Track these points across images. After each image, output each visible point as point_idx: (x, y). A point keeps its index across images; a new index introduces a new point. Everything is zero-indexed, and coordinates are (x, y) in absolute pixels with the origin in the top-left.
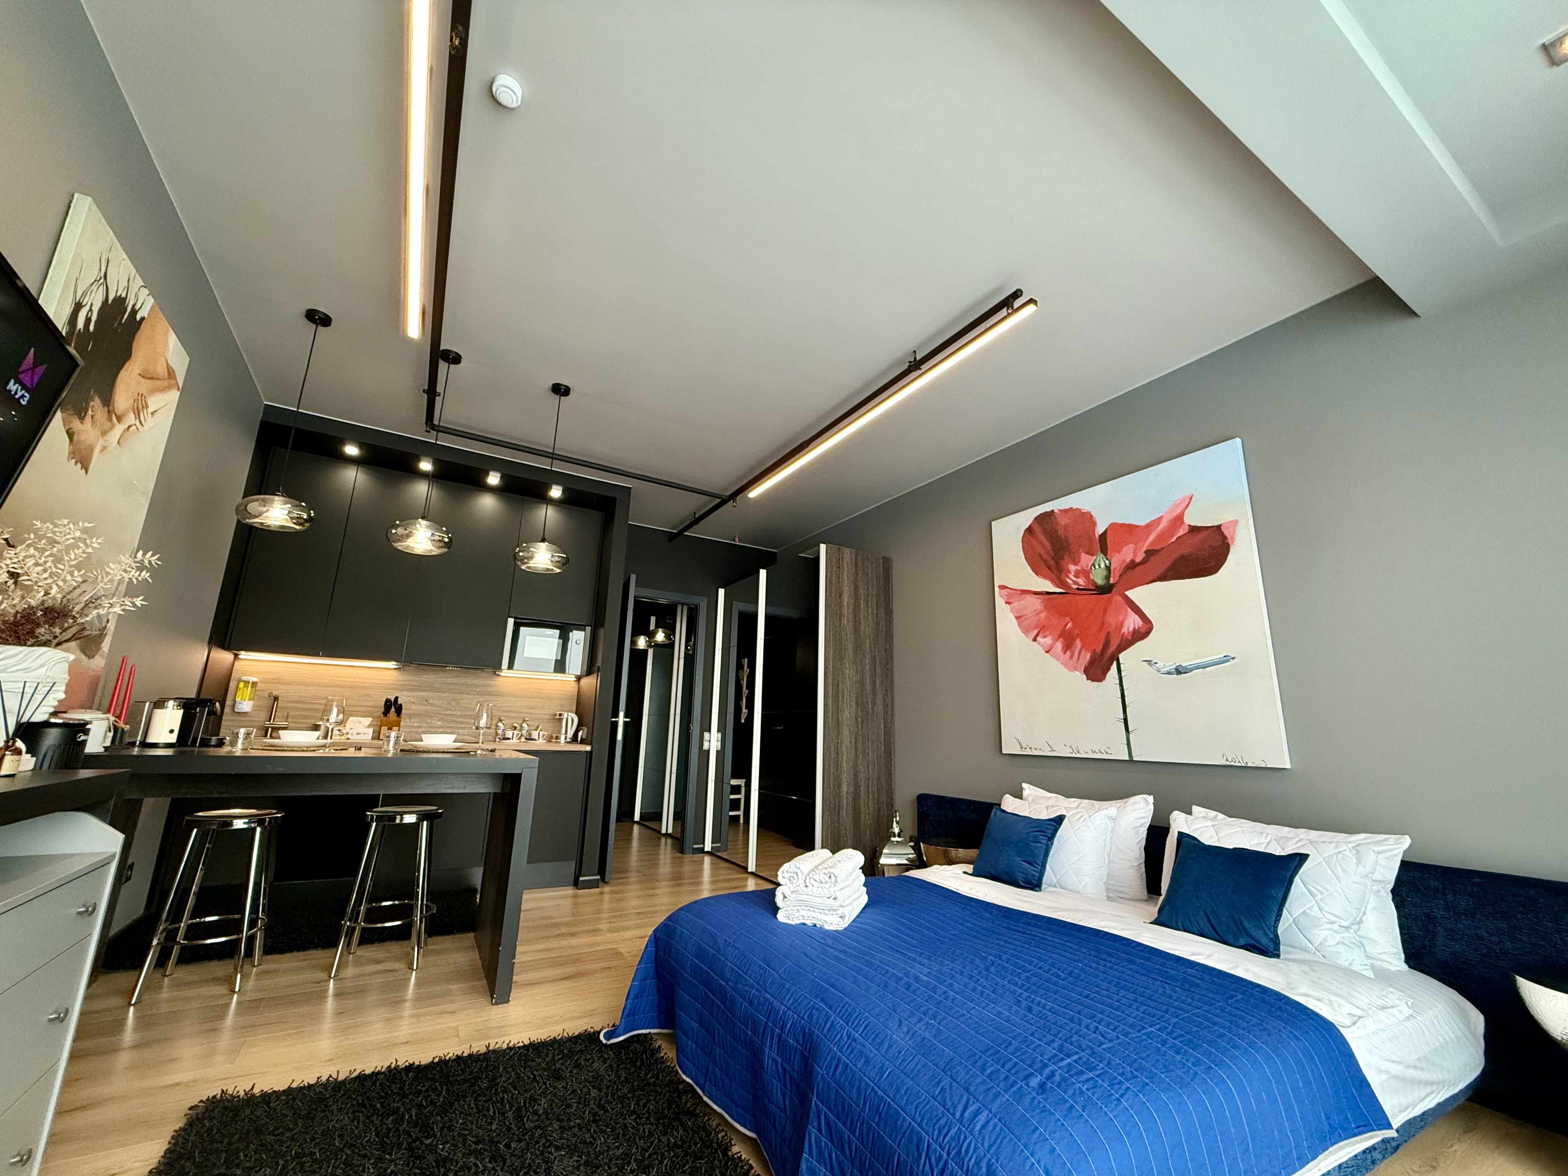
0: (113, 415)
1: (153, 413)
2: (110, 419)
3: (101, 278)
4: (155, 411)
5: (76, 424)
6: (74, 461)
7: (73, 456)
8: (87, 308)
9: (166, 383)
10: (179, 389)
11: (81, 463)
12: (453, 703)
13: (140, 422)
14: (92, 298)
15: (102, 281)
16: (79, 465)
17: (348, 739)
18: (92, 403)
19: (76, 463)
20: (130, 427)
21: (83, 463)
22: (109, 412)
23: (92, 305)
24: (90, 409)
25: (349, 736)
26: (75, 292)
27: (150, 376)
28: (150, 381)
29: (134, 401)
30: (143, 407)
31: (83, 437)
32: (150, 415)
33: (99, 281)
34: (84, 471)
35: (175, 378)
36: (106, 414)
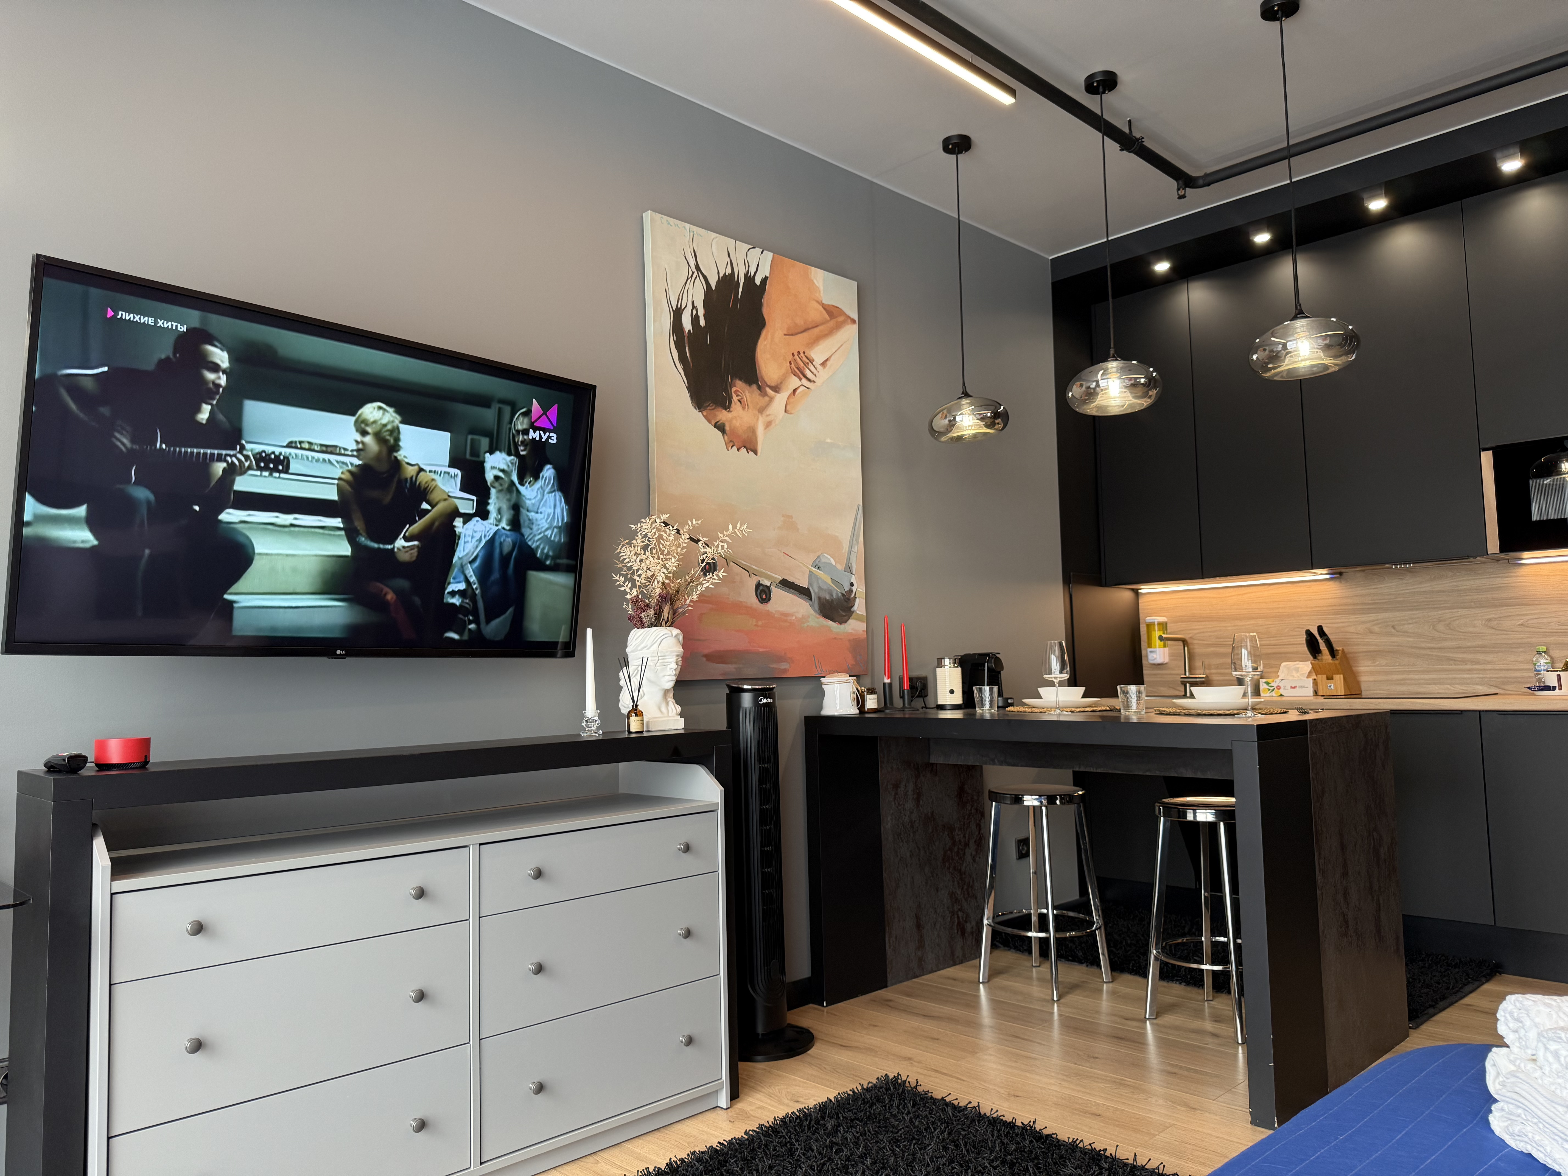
0: (768, 389)
1: (824, 364)
2: (765, 394)
3: (693, 273)
4: (827, 360)
5: (723, 416)
6: (735, 448)
7: (731, 444)
8: (690, 307)
9: (832, 323)
10: (853, 321)
11: (745, 447)
12: (1440, 627)
13: (809, 380)
14: (690, 297)
15: (696, 274)
16: (744, 450)
17: (1281, 695)
18: (734, 389)
19: (738, 450)
20: (795, 391)
21: (748, 446)
22: (759, 388)
23: (693, 303)
24: (734, 396)
25: (1282, 691)
26: (669, 302)
27: (803, 329)
28: (805, 334)
29: (790, 363)
30: (806, 364)
31: (737, 423)
32: (820, 368)
33: (692, 276)
34: (751, 453)
35: (841, 312)
36: (757, 392)
